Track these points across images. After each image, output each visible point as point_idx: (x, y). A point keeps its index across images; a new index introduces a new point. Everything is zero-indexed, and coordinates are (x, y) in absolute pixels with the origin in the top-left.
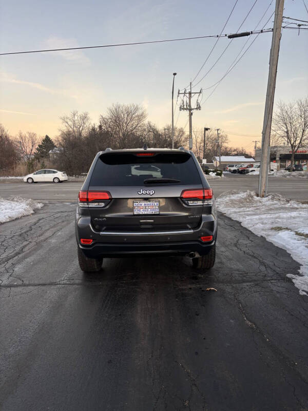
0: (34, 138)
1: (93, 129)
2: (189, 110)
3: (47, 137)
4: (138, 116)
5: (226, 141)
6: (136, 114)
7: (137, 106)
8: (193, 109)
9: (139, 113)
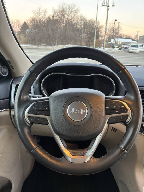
0: (19, 23)
1: (49, 18)
2: (108, 6)
3: (25, 22)
4: (75, 10)
5: (121, 30)
6: (74, 9)
7: (75, 4)
8: (110, 6)
9: (76, 8)
